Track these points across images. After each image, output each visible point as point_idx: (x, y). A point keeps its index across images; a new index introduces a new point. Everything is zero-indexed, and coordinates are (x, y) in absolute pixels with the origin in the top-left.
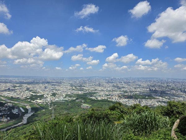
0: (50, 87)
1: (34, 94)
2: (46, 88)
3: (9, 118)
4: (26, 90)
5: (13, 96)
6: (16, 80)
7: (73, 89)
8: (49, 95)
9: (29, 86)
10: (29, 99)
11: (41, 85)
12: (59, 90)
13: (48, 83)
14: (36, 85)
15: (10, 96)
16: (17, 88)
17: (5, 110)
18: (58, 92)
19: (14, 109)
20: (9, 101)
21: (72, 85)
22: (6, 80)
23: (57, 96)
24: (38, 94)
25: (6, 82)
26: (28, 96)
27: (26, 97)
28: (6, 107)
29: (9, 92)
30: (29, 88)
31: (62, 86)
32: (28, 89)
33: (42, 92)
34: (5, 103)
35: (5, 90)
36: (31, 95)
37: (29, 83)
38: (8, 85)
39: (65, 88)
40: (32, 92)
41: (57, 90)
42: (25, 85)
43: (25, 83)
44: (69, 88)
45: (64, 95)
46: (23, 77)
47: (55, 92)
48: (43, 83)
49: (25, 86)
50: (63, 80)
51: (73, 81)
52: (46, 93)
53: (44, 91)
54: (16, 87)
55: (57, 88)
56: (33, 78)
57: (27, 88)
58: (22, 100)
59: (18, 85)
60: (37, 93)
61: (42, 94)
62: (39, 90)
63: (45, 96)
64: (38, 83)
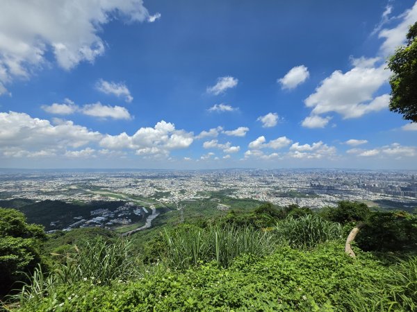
0: (177, 182)
1: (159, 191)
2: (172, 183)
3: (130, 220)
4: (149, 187)
5: (135, 193)
6: (138, 173)
7: (207, 186)
8: (177, 193)
9: (152, 181)
10: (153, 197)
11: (167, 180)
12: (188, 186)
13: (175, 177)
14: (161, 180)
15: (131, 193)
16: (138, 184)
17: (126, 210)
18: (188, 188)
19: (136, 209)
20: (130, 199)
21: (204, 180)
22: (127, 174)
23: (186, 193)
24: (164, 191)
25: (126, 177)
26: (152, 194)
27: (150, 195)
28: (127, 206)
29: (130, 189)
31: (192, 181)
32: (152, 185)
33: (168, 189)
34: (126, 202)
35: (126, 187)
36: (156, 192)
37: (152, 178)
38: (129, 180)
40: (157, 189)
41: (186, 186)
42: (148, 180)
43: (149, 178)
44: (201, 183)
45: (195, 192)
46: (146, 170)
47: (183, 188)
48: (169, 177)
50: (193, 173)
51: (206, 175)
52: (173, 190)
53: (171, 187)
55: (186, 183)
56: (157, 172)
58: (145, 198)
59: (140, 180)
61: (168, 191)
62: (164, 186)
63: (171, 193)
64: (163, 177)
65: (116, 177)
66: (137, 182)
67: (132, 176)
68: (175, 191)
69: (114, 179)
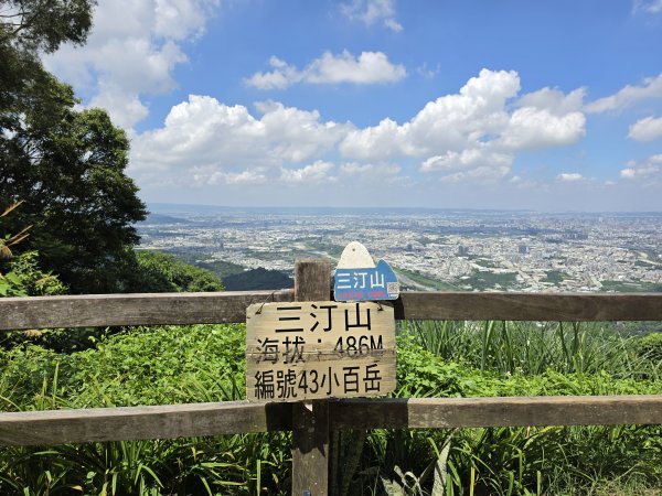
0: (540, 247)
1: (481, 268)
2: (522, 249)
4: (457, 255)
5: (422, 270)
6: (429, 221)
7: (641, 264)
8: (537, 279)
9: (465, 242)
10: (466, 282)
11: (507, 239)
12: (573, 262)
13: (532, 232)
14: (491, 240)
15: (414, 268)
16: (430, 246)
18: (573, 267)
20: (410, 283)
21: (631, 246)
22: (403, 220)
23: (565, 282)
24: (497, 271)
25: (402, 229)
26: (465, 274)
27: (458, 277)
29: (409, 258)
30: (467, 249)
31: (587, 248)
32: (463, 251)
33: (509, 264)
35: (399, 250)
36: (473, 270)
37: (466, 232)
38: (408, 235)
39: (604, 253)
40: (477, 263)
41: (565, 261)
42: (453, 239)
43: (454, 231)
44: (619, 254)
45: (596, 282)
46: (449, 212)
47: (557, 267)
48: (513, 232)
49: (454, 241)
50: (593, 222)
51: (642, 229)
52: (523, 269)
53: (517, 260)
54: (429, 241)
55: (568, 251)
56: (479, 216)
57: (461, 248)
58: (445, 284)
59: (433, 237)
60: (493, 267)
61: (509, 271)
62: (498, 256)
63: (519, 278)
64: (495, 232)
65: (379, 227)
66: (425, 242)
67: (414, 227)
68: (531, 274)
69: (375, 233)
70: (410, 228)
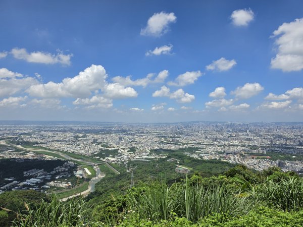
1: (104, 148)
2: (120, 139)
4: (92, 143)
5: (75, 151)
6: (76, 127)
7: (162, 143)
8: (126, 151)
9: (96, 137)
10: (96, 155)
11: (114, 135)
12: (140, 143)
13: (124, 131)
14: (107, 136)
15: (71, 150)
16: (80, 139)
17: (64, 171)
18: (140, 145)
20: (70, 159)
22: (65, 127)
23: (137, 151)
24: (110, 149)
25: (64, 131)
26: (96, 152)
27: (93, 153)
28: (66, 167)
29: (69, 146)
30: (97, 140)
31: (144, 137)
32: (95, 141)
33: (115, 146)
34: (64, 161)
36: (100, 149)
37: (96, 132)
38: (68, 134)
39: (150, 139)
40: (102, 146)
41: (136, 143)
43: (91, 132)
44: (155, 139)
45: (148, 151)
46: (88, 123)
47: (134, 145)
48: (117, 132)
49: (91, 136)
50: (146, 127)
51: (162, 129)
52: (121, 147)
53: (118, 143)
54: (79, 137)
55: (137, 139)
56: (102, 125)
57: (94, 140)
58: (87, 157)
59: (81, 135)
60: (108, 147)
61: (115, 148)
62: (111, 142)
63: (119, 151)
64: (109, 132)
65: (52, 131)
66: (77, 137)
68: (124, 149)
69: (50, 134)
70: (69, 131)
